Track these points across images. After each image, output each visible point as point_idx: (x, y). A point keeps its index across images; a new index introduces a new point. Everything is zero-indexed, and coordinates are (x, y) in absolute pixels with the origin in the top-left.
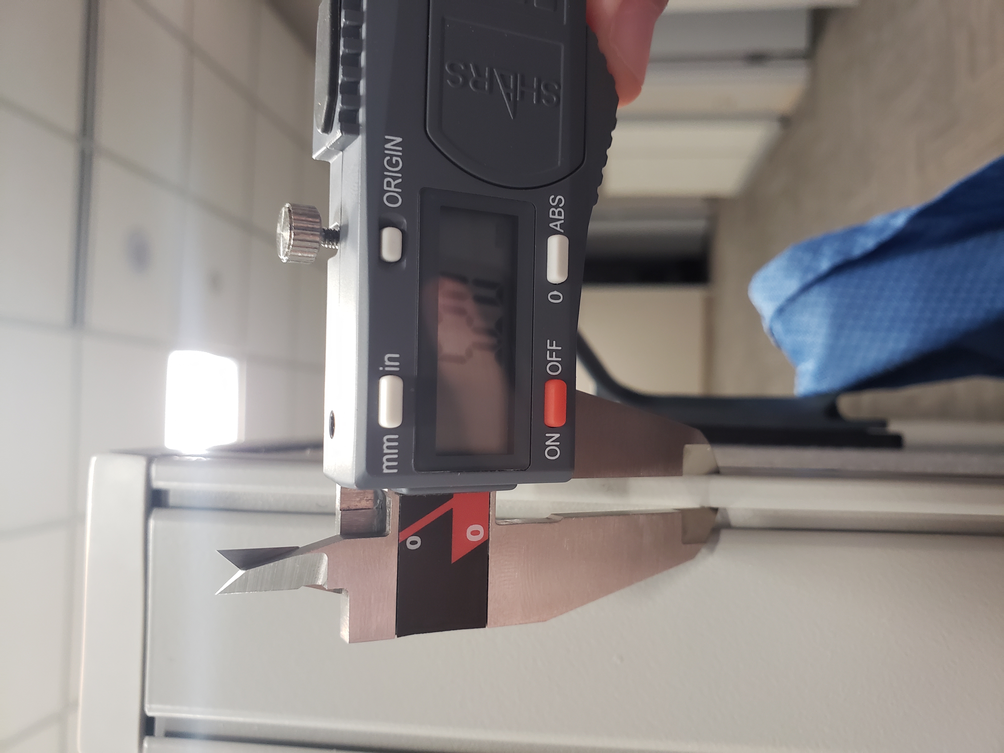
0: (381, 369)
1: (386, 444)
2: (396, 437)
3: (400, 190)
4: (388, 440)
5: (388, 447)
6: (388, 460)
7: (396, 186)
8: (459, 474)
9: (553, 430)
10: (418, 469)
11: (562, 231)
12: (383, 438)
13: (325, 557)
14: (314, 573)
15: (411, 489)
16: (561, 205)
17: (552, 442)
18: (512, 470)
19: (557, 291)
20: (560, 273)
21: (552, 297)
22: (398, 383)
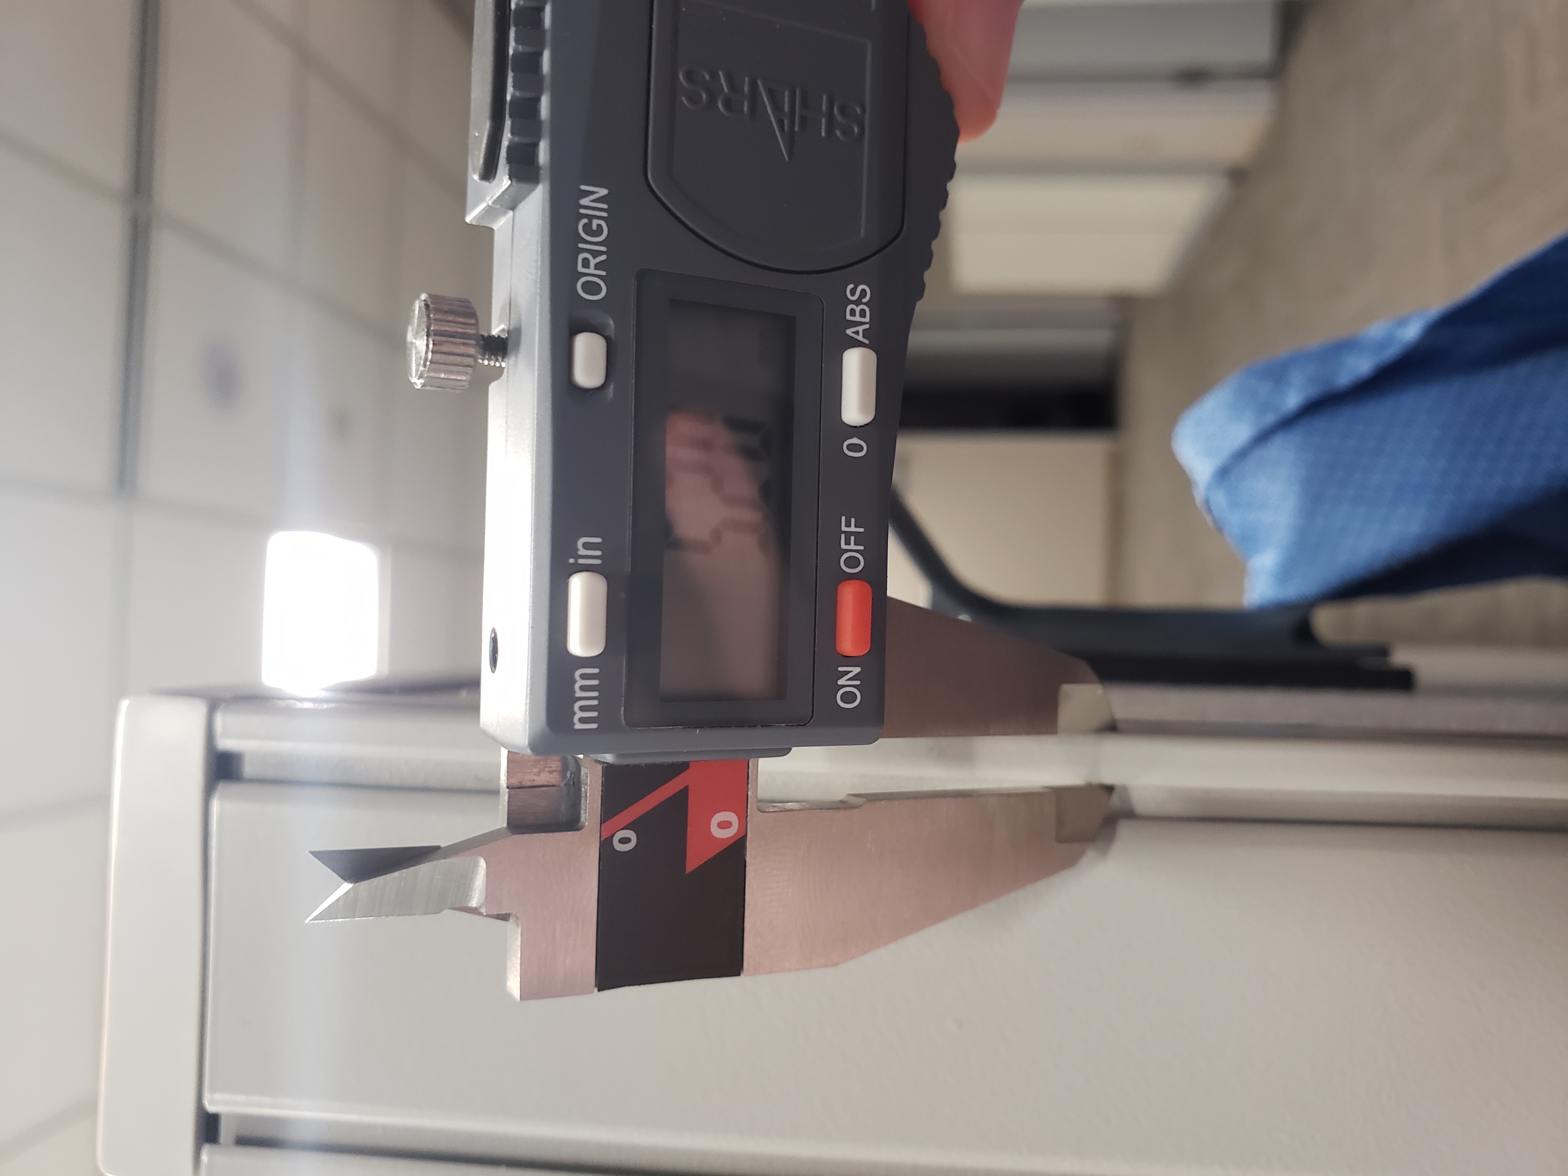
0: (572, 561)
1: (580, 682)
2: (596, 671)
3: (603, 273)
4: (584, 677)
5: (583, 688)
6: (583, 709)
7: (597, 266)
8: (698, 731)
9: (850, 660)
10: (632, 724)
11: (866, 342)
12: (573, 673)
13: (482, 863)
14: (465, 889)
15: (619, 756)
16: (865, 300)
17: (848, 680)
18: (783, 725)
19: (858, 438)
20: (863, 409)
21: (849, 447)
22: (600, 584)
